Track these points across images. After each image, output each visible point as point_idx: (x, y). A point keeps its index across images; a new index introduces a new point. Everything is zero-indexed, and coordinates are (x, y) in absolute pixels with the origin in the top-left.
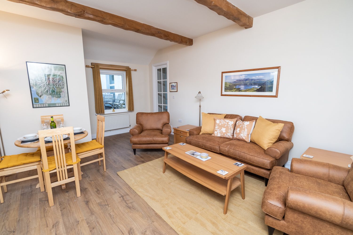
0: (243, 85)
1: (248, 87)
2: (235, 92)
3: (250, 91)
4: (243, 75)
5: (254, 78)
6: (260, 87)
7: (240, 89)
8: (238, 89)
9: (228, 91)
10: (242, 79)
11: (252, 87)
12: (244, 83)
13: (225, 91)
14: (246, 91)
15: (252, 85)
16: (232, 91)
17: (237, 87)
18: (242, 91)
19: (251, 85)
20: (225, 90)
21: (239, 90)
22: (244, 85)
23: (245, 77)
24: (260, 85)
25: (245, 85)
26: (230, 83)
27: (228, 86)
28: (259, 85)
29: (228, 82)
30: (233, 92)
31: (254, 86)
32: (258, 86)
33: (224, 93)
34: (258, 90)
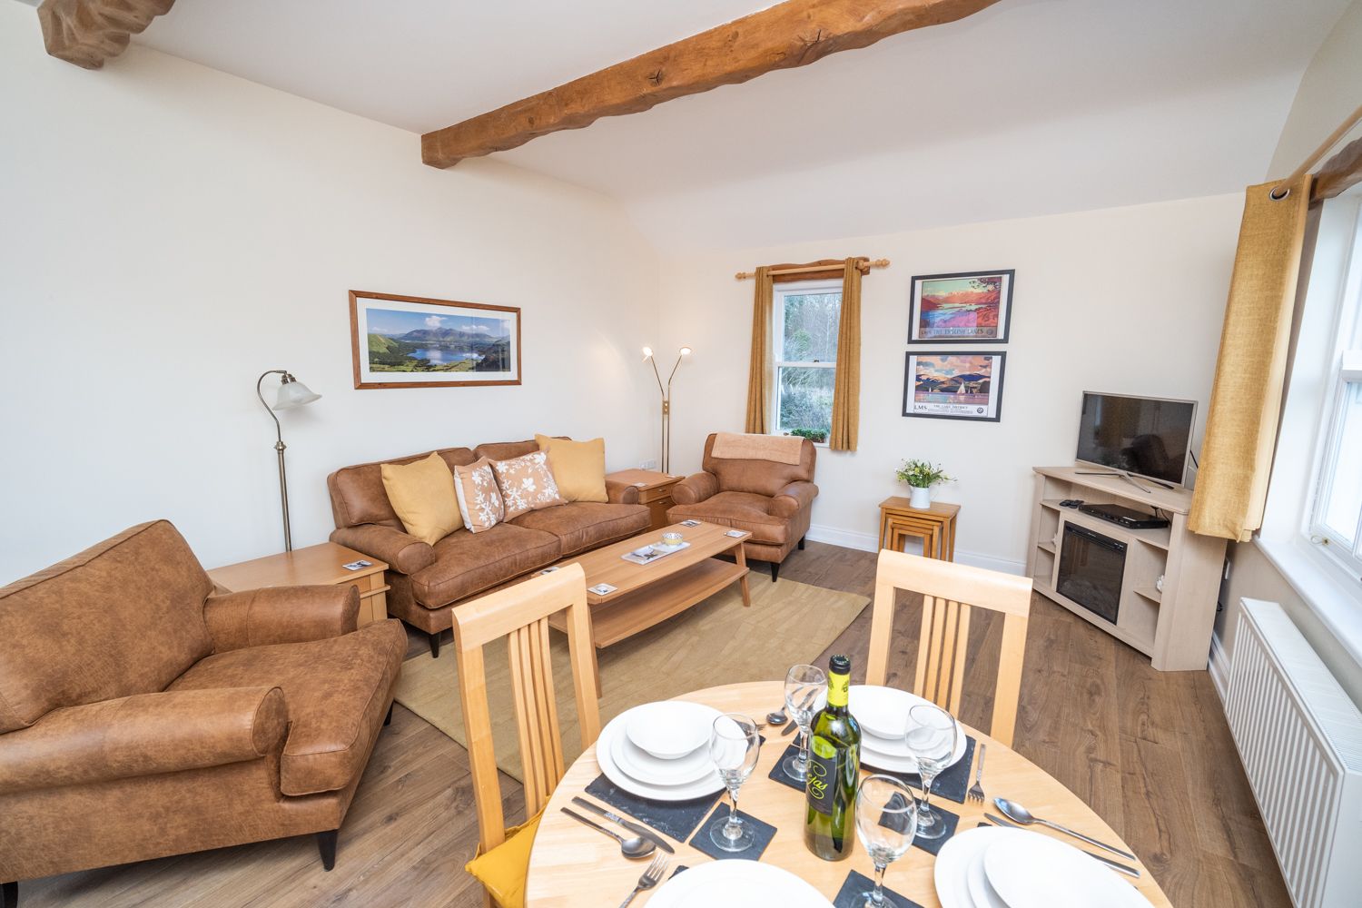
0: (436, 349)
1: (454, 357)
2: (412, 371)
3: (461, 370)
4: (434, 317)
5: (466, 329)
6: (483, 357)
7: (429, 361)
8: (422, 360)
9: (386, 369)
10: (434, 329)
11: (464, 355)
12: (440, 342)
13: (372, 369)
14: (447, 369)
15: (464, 352)
16: (402, 368)
17: (418, 354)
18: (434, 370)
19: (461, 349)
20: (374, 366)
21: (426, 366)
22: (441, 350)
23: (441, 322)
24: (484, 353)
25: (444, 348)
26: (392, 339)
27: (383, 350)
28: (481, 352)
29: (383, 336)
30: (404, 371)
31: (468, 355)
32: (480, 355)
33: (368, 376)
34: (479, 367)
